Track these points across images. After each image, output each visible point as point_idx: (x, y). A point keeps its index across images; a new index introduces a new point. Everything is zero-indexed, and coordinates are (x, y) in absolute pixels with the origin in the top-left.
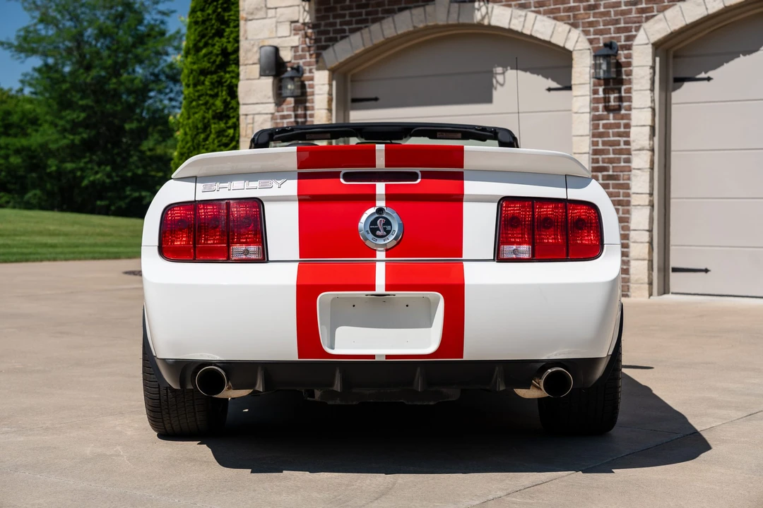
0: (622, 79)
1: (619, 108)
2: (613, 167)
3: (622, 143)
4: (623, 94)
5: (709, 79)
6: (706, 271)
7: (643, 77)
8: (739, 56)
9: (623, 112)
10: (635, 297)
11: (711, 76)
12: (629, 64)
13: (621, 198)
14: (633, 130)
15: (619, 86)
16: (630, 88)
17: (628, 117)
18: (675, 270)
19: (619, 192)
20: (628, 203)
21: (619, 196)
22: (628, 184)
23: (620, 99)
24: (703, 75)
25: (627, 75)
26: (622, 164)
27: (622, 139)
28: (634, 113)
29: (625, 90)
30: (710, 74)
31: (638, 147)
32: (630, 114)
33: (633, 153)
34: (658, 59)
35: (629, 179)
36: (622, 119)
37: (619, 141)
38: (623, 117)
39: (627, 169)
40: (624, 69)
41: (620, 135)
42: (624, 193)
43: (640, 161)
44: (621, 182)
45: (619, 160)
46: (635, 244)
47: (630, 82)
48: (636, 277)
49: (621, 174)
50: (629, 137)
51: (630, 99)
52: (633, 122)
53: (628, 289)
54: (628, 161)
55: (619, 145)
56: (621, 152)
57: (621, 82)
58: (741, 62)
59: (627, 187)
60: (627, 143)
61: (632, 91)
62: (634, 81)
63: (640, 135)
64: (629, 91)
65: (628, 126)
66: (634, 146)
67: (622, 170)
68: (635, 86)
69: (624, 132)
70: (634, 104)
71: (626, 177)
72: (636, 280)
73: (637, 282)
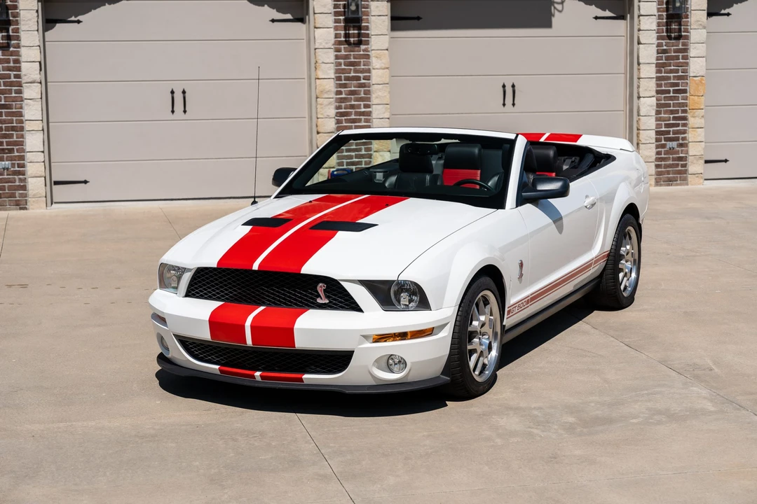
0: (10, 20)
1: (8, 46)
2: (5, 97)
3: (12, 77)
4: (11, 34)
5: (79, 22)
6: (86, 182)
7: (30, 20)
8: (105, 5)
9: (11, 49)
10: (33, 209)
11: (81, 20)
12: (15, 7)
13: (15, 125)
14: (24, 66)
15: (7, 26)
16: (18, 29)
17: (18, 54)
18: (57, 183)
19: (13, 120)
20: (22, 129)
21: (13, 123)
22: (21, 112)
23: (9, 38)
24: (73, 18)
25: (14, 17)
26: (14, 95)
27: (12, 73)
28: (23, 51)
29: (12, 30)
30: (80, 18)
31: (29, 81)
32: (18, 52)
33: (24, 85)
34: (40, 4)
35: (21, 108)
36: (11, 56)
37: (10, 75)
38: (12, 54)
39: (19, 100)
40: (10, 11)
41: (9, 69)
42: (16, 120)
43: (31, 92)
44: (14, 110)
45: (10, 92)
46: (31, 164)
47: (17, 23)
48: (34, 192)
49: (14, 103)
50: (20, 71)
51: (18, 38)
52: (23, 59)
53: (26, 203)
54: (20, 92)
55: (10, 78)
56: (12, 84)
57: (9, 23)
58: (107, 9)
59: (21, 114)
60: (18, 76)
61: (20, 31)
62: (22, 23)
63: (30, 70)
64: (17, 30)
65: (17, 61)
66: (24, 79)
67: (15, 99)
68: (22, 27)
69: (14, 67)
70: (23, 42)
71: (18, 106)
72: (34, 195)
73: (34, 196)
